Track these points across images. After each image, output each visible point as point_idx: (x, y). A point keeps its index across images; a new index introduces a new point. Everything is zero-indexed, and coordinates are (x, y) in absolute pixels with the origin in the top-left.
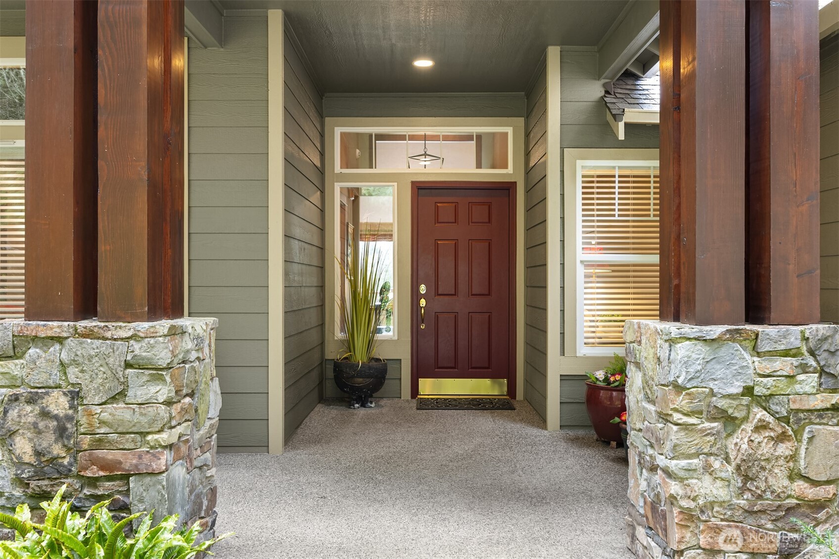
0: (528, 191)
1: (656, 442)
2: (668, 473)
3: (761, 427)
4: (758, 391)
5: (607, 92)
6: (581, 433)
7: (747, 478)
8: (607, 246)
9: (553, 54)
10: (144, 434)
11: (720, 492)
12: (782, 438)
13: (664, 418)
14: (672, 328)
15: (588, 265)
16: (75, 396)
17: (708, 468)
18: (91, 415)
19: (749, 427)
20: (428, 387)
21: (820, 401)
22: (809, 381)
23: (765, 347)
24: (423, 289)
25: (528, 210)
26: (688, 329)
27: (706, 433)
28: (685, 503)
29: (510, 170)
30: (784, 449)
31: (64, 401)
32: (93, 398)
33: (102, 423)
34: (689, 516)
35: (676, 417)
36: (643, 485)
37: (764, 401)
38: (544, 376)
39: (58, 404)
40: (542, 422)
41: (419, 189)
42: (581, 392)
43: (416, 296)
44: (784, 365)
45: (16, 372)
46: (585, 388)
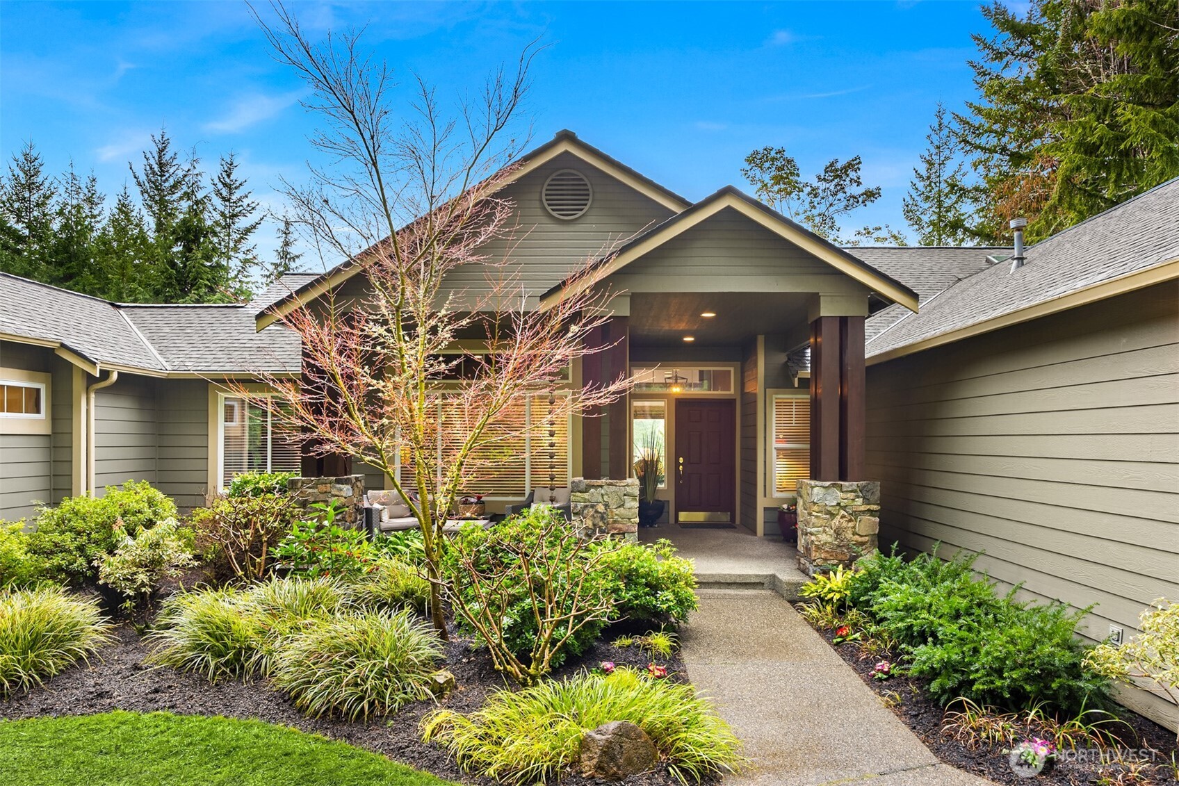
0: (743, 405)
1: (807, 523)
2: (812, 534)
3: (843, 517)
4: (842, 504)
5: (789, 359)
6: (775, 537)
7: (838, 534)
8: (788, 439)
9: (761, 340)
10: (629, 519)
11: (830, 540)
12: (850, 520)
13: (810, 514)
14: (813, 483)
15: (778, 449)
16: (607, 506)
17: (824, 531)
18: (612, 512)
19: (839, 517)
20: (683, 517)
21: (863, 508)
22: (859, 501)
23: (844, 489)
24: (681, 460)
25: (743, 415)
26: (818, 483)
27: (823, 519)
28: (816, 543)
29: (732, 391)
30: (851, 524)
31: (603, 507)
32: (613, 506)
33: (616, 515)
34: (818, 548)
35: (814, 513)
36: (803, 541)
37: (844, 508)
38: (755, 508)
39: (601, 508)
40: (754, 532)
41: (680, 402)
42: (776, 515)
43: (678, 464)
44: (851, 495)
45: (587, 497)
46: (777, 513)
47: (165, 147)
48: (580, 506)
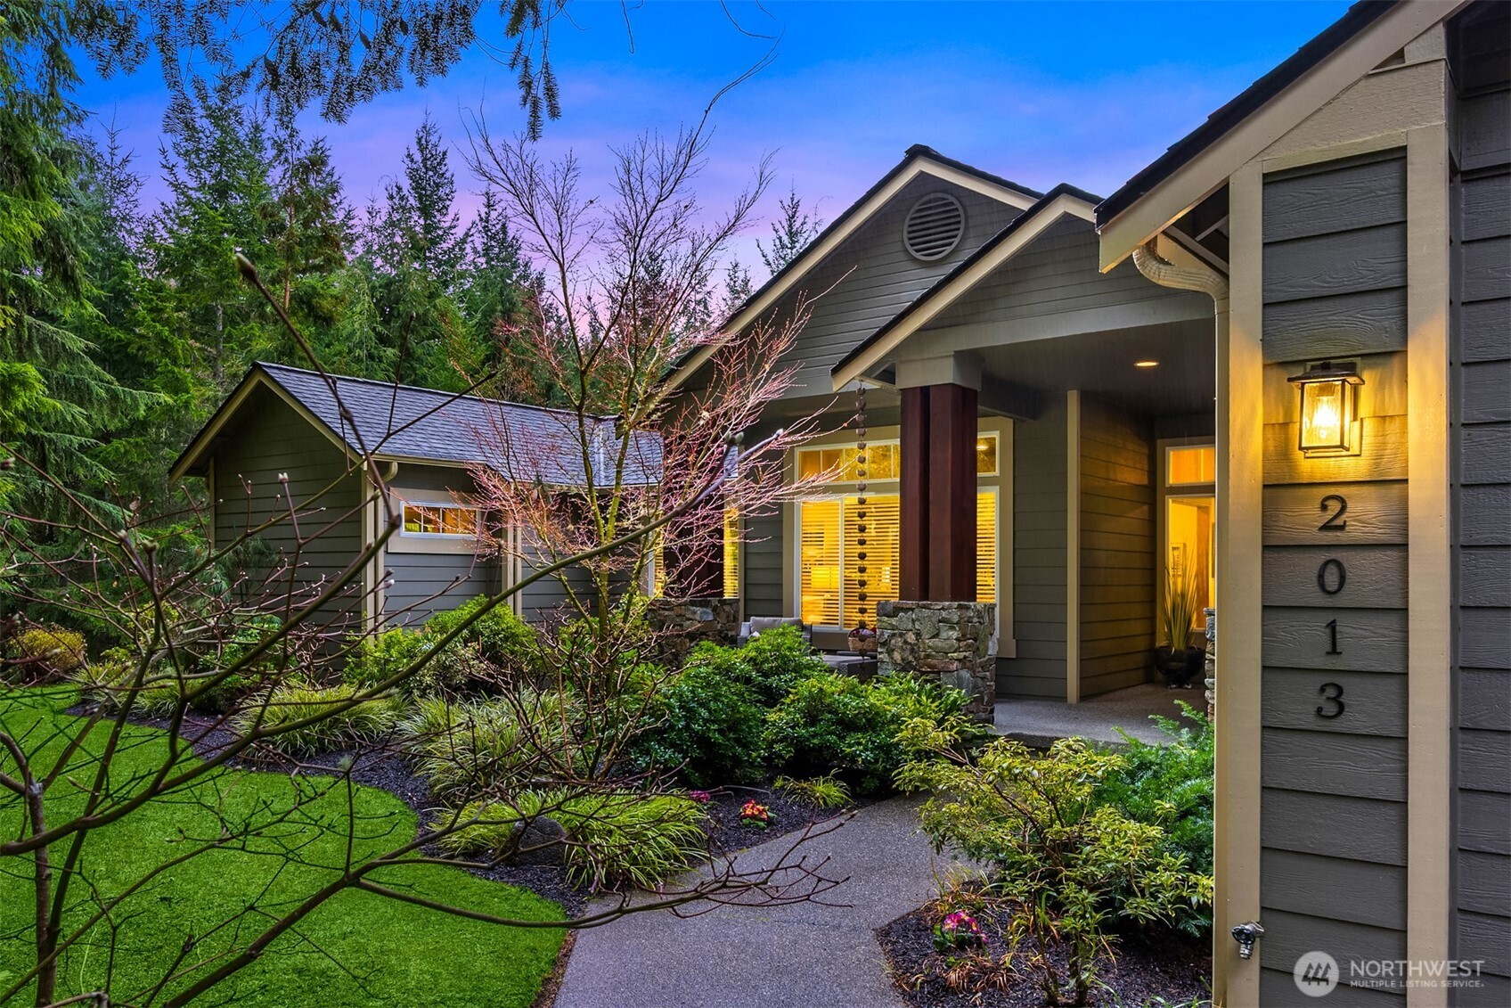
10: (946, 654)
16: (918, 635)
18: (924, 643)
31: (913, 637)
32: (925, 636)
33: (929, 647)
39: (911, 638)
45: (895, 624)
47: (795, 212)
48: (887, 633)
